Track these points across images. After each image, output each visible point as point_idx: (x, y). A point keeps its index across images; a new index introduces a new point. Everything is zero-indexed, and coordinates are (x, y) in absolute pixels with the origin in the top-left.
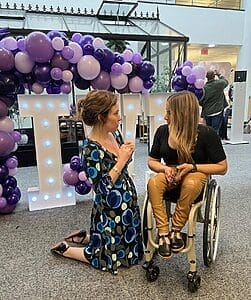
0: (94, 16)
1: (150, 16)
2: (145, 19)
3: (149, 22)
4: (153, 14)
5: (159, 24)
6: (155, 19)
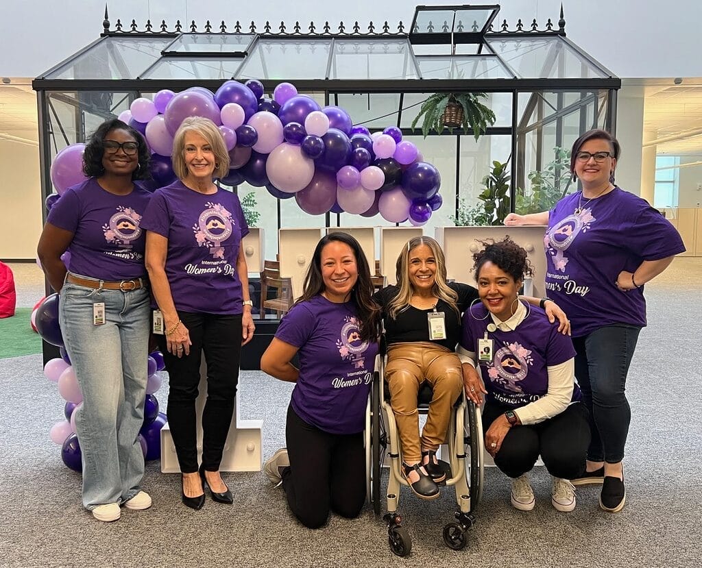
0: (404, 37)
1: (542, 28)
2: (527, 35)
4: (549, 24)
5: (564, 44)
6: (554, 34)
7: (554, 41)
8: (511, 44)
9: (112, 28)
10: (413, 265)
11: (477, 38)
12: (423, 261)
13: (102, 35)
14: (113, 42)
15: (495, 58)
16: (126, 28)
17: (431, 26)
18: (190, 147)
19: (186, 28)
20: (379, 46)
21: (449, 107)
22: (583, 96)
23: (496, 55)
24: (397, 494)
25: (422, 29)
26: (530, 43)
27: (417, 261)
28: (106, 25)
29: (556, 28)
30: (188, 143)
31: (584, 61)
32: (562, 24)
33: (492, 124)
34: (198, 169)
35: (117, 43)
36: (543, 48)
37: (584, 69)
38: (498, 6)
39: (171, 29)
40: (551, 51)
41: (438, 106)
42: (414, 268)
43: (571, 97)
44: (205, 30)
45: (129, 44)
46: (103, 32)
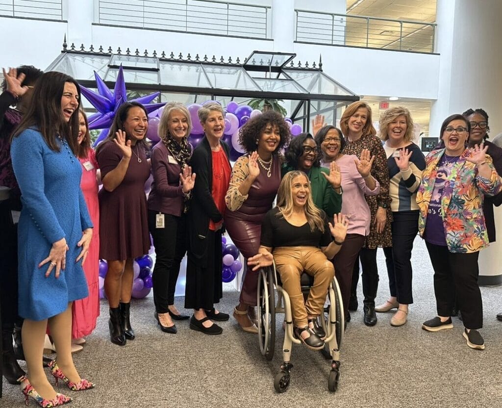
0: (240, 66)
1: (311, 66)
2: (303, 69)
3: (309, 74)
4: (314, 64)
5: (321, 75)
6: (317, 70)
7: (316, 74)
8: (302, 74)
9: (69, 48)
10: (296, 188)
11: (279, 70)
12: (303, 185)
13: (62, 52)
14: (68, 56)
15: (293, 81)
16: (78, 49)
17: (262, 62)
18: (176, 120)
19: (115, 51)
20: (225, 70)
21: (264, 106)
22: (335, 104)
23: (293, 80)
24: (290, 349)
25: (250, 63)
26: (305, 74)
27: (298, 185)
28: (65, 46)
29: (317, 67)
30: (174, 118)
31: (336, 85)
32: (321, 65)
33: (285, 116)
34: (178, 133)
35: (70, 57)
36: (310, 77)
37: (336, 89)
38: (295, 54)
39: (106, 51)
40: (314, 79)
41: (260, 105)
42: (296, 190)
43: (324, 104)
44: (126, 53)
45: (78, 58)
46: (63, 50)
